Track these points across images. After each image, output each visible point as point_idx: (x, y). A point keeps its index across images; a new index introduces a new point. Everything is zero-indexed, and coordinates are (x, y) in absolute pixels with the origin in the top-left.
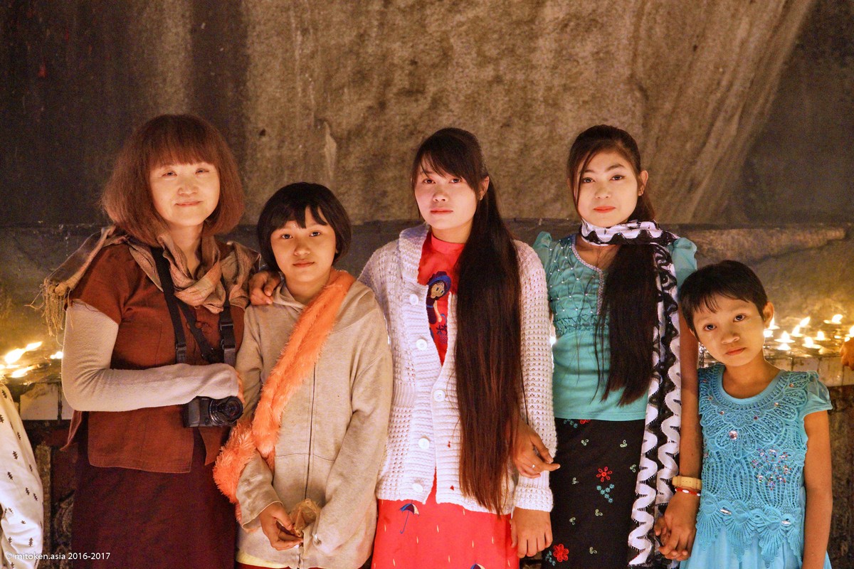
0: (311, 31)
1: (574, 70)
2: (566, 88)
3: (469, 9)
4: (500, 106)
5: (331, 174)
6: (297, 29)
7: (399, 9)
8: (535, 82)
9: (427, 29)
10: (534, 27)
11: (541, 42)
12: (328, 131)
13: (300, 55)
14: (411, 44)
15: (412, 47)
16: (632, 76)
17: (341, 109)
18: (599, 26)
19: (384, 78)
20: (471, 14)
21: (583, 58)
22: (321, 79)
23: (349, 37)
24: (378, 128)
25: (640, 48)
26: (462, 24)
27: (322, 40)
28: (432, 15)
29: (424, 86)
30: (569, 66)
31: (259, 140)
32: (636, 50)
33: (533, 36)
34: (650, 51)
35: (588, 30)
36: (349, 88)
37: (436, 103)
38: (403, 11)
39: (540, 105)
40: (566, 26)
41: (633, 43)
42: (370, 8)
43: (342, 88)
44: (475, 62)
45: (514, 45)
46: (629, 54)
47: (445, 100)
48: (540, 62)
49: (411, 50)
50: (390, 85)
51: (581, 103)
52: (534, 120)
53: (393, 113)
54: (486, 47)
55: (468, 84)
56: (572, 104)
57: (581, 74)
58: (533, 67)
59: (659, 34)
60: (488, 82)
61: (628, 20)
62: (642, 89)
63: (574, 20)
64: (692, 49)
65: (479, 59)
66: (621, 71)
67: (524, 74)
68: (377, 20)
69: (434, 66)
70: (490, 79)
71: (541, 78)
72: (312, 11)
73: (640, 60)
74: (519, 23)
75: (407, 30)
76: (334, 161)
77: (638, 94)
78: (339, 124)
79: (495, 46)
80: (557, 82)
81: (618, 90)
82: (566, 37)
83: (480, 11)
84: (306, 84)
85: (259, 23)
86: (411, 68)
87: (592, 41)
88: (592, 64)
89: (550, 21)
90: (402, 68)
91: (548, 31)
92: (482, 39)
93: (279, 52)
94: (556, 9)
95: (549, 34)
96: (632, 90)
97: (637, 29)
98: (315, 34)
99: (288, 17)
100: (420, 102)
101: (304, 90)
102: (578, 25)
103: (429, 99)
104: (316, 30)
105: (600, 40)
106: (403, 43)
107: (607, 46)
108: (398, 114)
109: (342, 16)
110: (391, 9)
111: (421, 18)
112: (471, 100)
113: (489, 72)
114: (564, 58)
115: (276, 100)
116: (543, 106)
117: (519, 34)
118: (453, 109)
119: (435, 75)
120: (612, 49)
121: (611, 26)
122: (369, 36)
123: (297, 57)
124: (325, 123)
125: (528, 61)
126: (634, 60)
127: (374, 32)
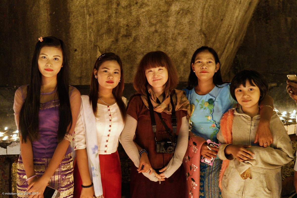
0: (92, 15)
1: (182, 28)
2: (179, 34)
3: (146, 7)
4: (157, 40)
6: (87, 14)
7: (122, 7)
8: (168, 32)
9: (132, 14)
10: (168, 13)
11: (170, 18)
12: (98, 49)
13: (88, 23)
14: (126, 19)
15: (127, 20)
16: (201, 29)
17: (103, 42)
18: (190, 12)
19: (117, 31)
20: (147, 9)
21: (185, 24)
22: (96, 31)
23: (105, 17)
24: (116, 48)
25: (204, 20)
26: (144, 12)
27: (96, 18)
28: (134, 9)
29: (131, 34)
30: (180, 26)
31: (74, 52)
32: (202, 20)
33: (168, 16)
34: (207, 21)
35: (186, 14)
36: (105, 35)
37: (135, 39)
38: (124, 8)
39: (170, 40)
40: (179, 13)
42: (112, 7)
43: (103, 34)
44: (148, 25)
45: (161, 19)
46: (200, 22)
47: (138, 38)
48: (170, 25)
49: (126, 21)
50: (119, 34)
51: (184, 39)
52: (168, 45)
53: (120, 43)
54: (152, 20)
55: (146, 33)
56: (181, 39)
57: (184, 29)
58: (168, 27)
59: (210, 15)
60: (153, 32)
61: (200, 11)
62: (204, 34)
63: (182, 10)
64: (221, 20)
65: (150, 24)
66: (197, 28)
67: (165, 29)
68: (115, 11)
69: (134, 27)
70: (153, 31)
71: (171, 30)
72: (92, 7)
73: (204, 24)
74: (163, 12)
75: (125, 14)
77: (203, 36)
78: (102, 47)
79: (155, 19)
80: (176, 32)
81: (196, 34)
82: (179, 16)
83: (150, 8)
84: (90, 33)
85: (74, 12)
86: (126, 27)
87: (187, 18)
88: (188, 26)
89: (174, 11)
90: (124, 28)
91: (173, 14)
92: (150, 17)
93: (81, 22)
94: (176, 7)
95: (173, 15)
96: (201, 34)
97: (202, 14)
98: (93, 16)
99: (84, 10)
100: (129, 39)
101: (90, 35)
102: (183, 12)
103: (133, 38)
104: (94, 14)
105: (190, 17)
106: (124, 19)
107: (193, 19)
108: (122, 43)
109: (103, 10)
110: (120, 7)
111: (130, 10)
112: (147, 38)
113: (153, 29)
114: (178, 24)
115: (81, 39)
116: (171, 40)
117: (163, 16)
118: (141, 41)
119: (135, 30)
120: (195, 20)
121: (194, 12)
122: (112, 17)
123: (87, 24)
124: (97, 47)
125: (166, 25)
126: (202, 24)
127: (114, 15)
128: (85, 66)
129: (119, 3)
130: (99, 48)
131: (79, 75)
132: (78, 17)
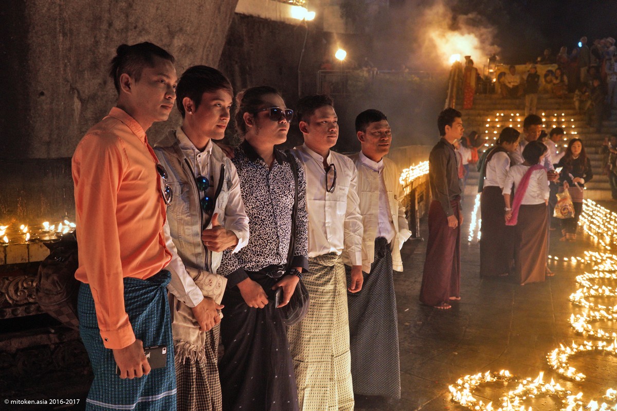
0: (69, 35)
5: (77, 120)
7: (116, 30)
10: (170, 48)
12: (76, 95)
13: (62, 48)
17: (83, 83)
18: (192, 51)
20: (147, 38)
21: (185, 66)
22: (74, 64)
23: (90, 42)
24: (103, 96)
27: (75, 42)
28: (131, 36)
31: (39, 97)
35: (188, 53)
36: (87, 71)
38: (118, 31)
40: (181, 49)
42: (101, 27)
43: (84, 71)
53: (109, 87)
63: (185, 47)
68: (105, 34)
72: (70, 23)
75: (119, 42)
76: (79, 113)
78: (84, 92)
82: (181, 55)
84: (65, 65)
85: (37, 25)
87: (189, 58)
89: (176, 46)
94: (179, 41)
95: (175, 53)
98: (71, 37)
101: (65, 70)
102: (185, 50)
104: (72, 34)
107: (194, 62)
109: (86, 29)
110: (112, 29)
111: (127, 37)
115: (49, 74)
121: (197, 52)
122: (101, 43)
123: (61, 49)
124: (75, 90)
127: (103, 41)
128: (56, 122)
129: (112, 22)
130: (78, 92)
131: (46, 138)
132: (44, 35)
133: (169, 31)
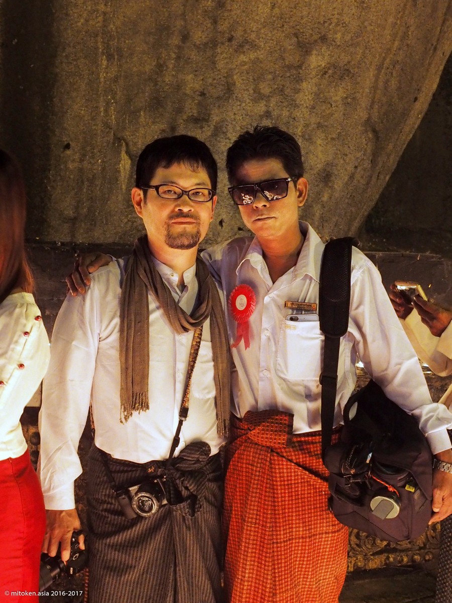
0: (116, 57)
1: (328, 111)
2: (319, 126)
3: (251, 50)
5: (124, 187)
6: (103, 53)
7: (195, 45)
8: (296, 119)
9: (217, 66)
10: (301, 72)
11: (304, 85)
12: (124, 149)
13: (105, 77)
14: (201, 78)
15: (203, 80)
16: (369, 119)
17: (137, 130)
19: (176, 105)
20: (253, 56)
21: (335, 101)
22: (123, 101)
23: (149, 67)
25: (377, 96)
26: (245, 63)
27: (125, 67)
28: (221, 54)
29: (209, 115)
31: (63, 152)
32: (374, 98)
33: (299, 80)
34: (384, 100)
35: (341, 78)
36: (145, 112)
37: (218, 131)
38: (198, 47)
40: (325, 73)
41: (373, 92)
42: (170, 42)
43: (139, 111)
44: (251, 98)
45: (283, 86)
46: (369, 101)
47: (224, 130)
48: (302, 102)
49: (201, 82)
50: (181, 113)
51: (329, 139)
54: (262, 86)
55: (244, 116)
56: (323, 139)
57: (333, 114)
58: (297, 106)
59: (393, 86)
60: (260, 116)
61: (372, 73)
62: (374, 131)
63: (332, 68)
64: (413, 100)
65: (255, 95)
66: (361, 114)
67: (289, 111)
68: (175, 53)
69: (219, 98)
70: (263, 113)
71: (302, 116)
72: (119, 39)
73: (376, 107)
74: (289, 67)
75: (200, 65)
76: (127, 176)
77: (370, 135)
78: (135, 144)
79: (269, 85)
80: (314, 120)
81: (357, 131)
82: (325, 82)
83: (261, 54)
84: (108, 103)
85: (69, 45)
86: (200, 98)
87: (343, 87)
88: (341, 108)
89: (314, 68)
90: (193, 99)
91: (311, 76)
92: (259, 79)
93: (86, 73)
94: (320, 58)
95: (312, 79)
97: (377, 80)
98: (119, 60)
99: (96, 42)
100: (204, 129)
101: (106, 111)
102: (335, 73)
103: (212, 127)
104: (120, 56)
105: (349, 87)
106: (196, 75)
107: (355, 93)
109: (145, 47)
110: (188, 44)
111: (212, 56)
113: (261, 108)
114: (321, 100)
115: (81, 117)
117: (289, 77)
118: (230, 137)
119: (219, 106)
120: (358, 95)
121: (359, 76)
122: (167, 67)
123: (102, 80)
124: (123, 142)
125: (293, 100)
126: (372, 107)
127: (171, 64)
128: (88, 190)
129: (188, 33)
130: (127, 145)
131: (70, 213)
133: (299, 42)
